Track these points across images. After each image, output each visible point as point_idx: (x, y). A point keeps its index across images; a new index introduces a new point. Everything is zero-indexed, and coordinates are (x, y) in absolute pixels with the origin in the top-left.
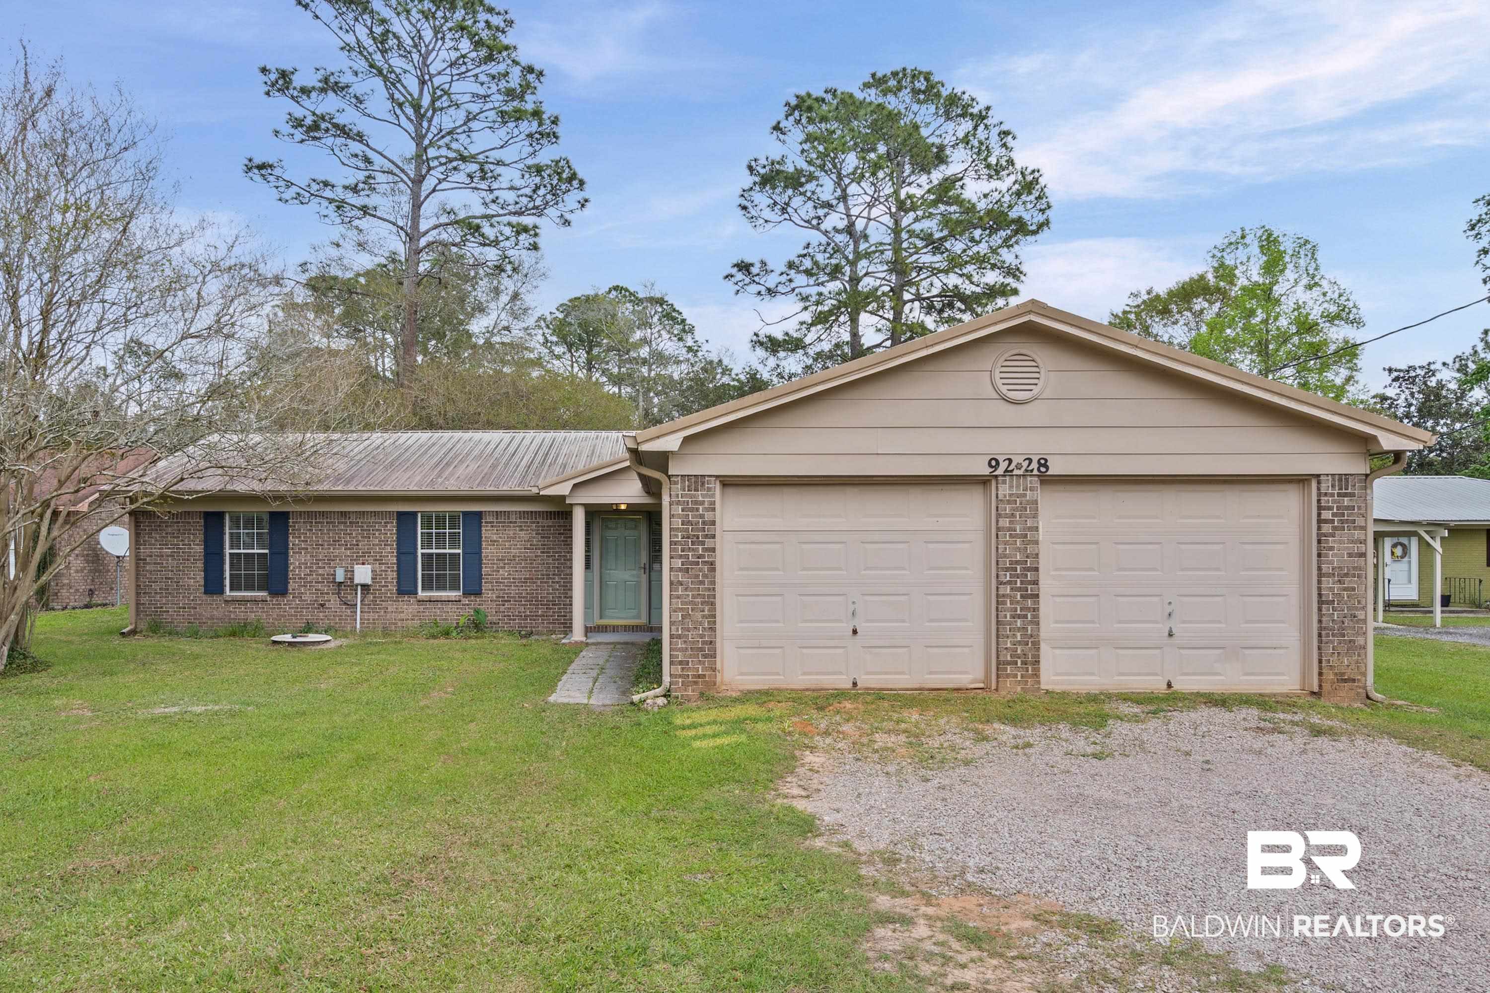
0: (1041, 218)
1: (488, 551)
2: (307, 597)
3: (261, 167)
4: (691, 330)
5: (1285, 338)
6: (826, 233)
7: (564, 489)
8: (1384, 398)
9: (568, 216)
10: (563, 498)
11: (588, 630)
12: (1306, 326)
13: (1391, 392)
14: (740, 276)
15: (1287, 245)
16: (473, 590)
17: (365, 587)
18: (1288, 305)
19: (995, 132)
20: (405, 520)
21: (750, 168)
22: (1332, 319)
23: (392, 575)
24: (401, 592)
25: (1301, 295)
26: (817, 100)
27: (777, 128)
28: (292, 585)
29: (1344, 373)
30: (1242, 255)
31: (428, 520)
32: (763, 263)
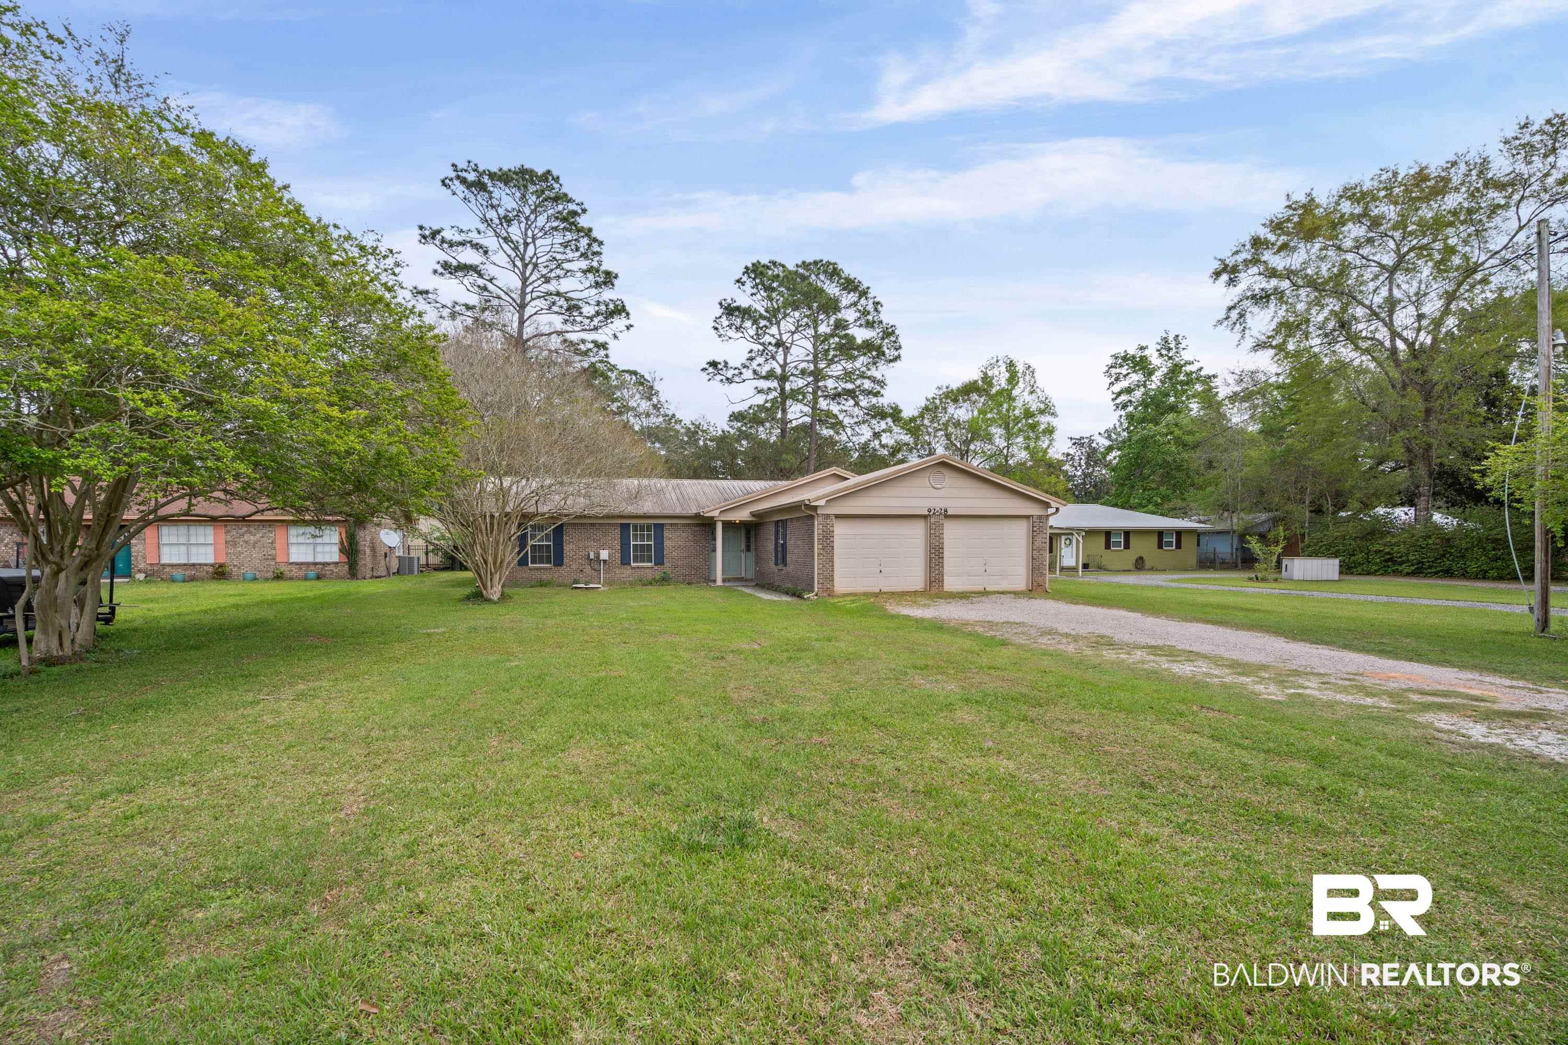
0: (896, 354)
1: (667, 543)
2: (574, 567)
3: (421, 293)
4: (657, 393)
5: (1017, 420)
6: (763, 344)
7: (715, 513)
8: (1068, 455)
9: (618, 334)
10: (713, 517)
11: (724, 580)
12: (1028, 414)
13: (1072, 451)
14: (711, 370)
15: (1020, 368)
16: (660, 562)
17: (605, 561)
18: (1019, 403)
19: (871, 302)
20: (625, 528)
21: (721, 304)
22: (1042, 412)
23: (618, 555)
24: (622, 564)
25: (1027, 397)
26: (764, 266)
27: (738, 281)
28: (565, 561)
29: (1047, 442)
30: (995, 371)
31: (635, 527)
32: (726, 363)
